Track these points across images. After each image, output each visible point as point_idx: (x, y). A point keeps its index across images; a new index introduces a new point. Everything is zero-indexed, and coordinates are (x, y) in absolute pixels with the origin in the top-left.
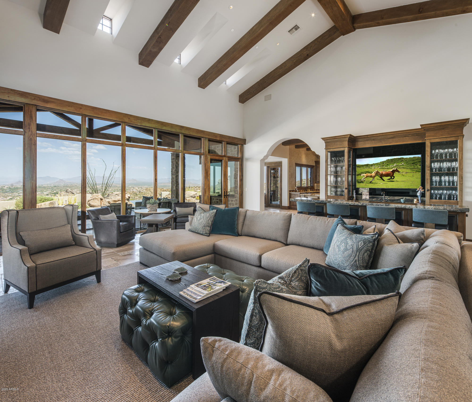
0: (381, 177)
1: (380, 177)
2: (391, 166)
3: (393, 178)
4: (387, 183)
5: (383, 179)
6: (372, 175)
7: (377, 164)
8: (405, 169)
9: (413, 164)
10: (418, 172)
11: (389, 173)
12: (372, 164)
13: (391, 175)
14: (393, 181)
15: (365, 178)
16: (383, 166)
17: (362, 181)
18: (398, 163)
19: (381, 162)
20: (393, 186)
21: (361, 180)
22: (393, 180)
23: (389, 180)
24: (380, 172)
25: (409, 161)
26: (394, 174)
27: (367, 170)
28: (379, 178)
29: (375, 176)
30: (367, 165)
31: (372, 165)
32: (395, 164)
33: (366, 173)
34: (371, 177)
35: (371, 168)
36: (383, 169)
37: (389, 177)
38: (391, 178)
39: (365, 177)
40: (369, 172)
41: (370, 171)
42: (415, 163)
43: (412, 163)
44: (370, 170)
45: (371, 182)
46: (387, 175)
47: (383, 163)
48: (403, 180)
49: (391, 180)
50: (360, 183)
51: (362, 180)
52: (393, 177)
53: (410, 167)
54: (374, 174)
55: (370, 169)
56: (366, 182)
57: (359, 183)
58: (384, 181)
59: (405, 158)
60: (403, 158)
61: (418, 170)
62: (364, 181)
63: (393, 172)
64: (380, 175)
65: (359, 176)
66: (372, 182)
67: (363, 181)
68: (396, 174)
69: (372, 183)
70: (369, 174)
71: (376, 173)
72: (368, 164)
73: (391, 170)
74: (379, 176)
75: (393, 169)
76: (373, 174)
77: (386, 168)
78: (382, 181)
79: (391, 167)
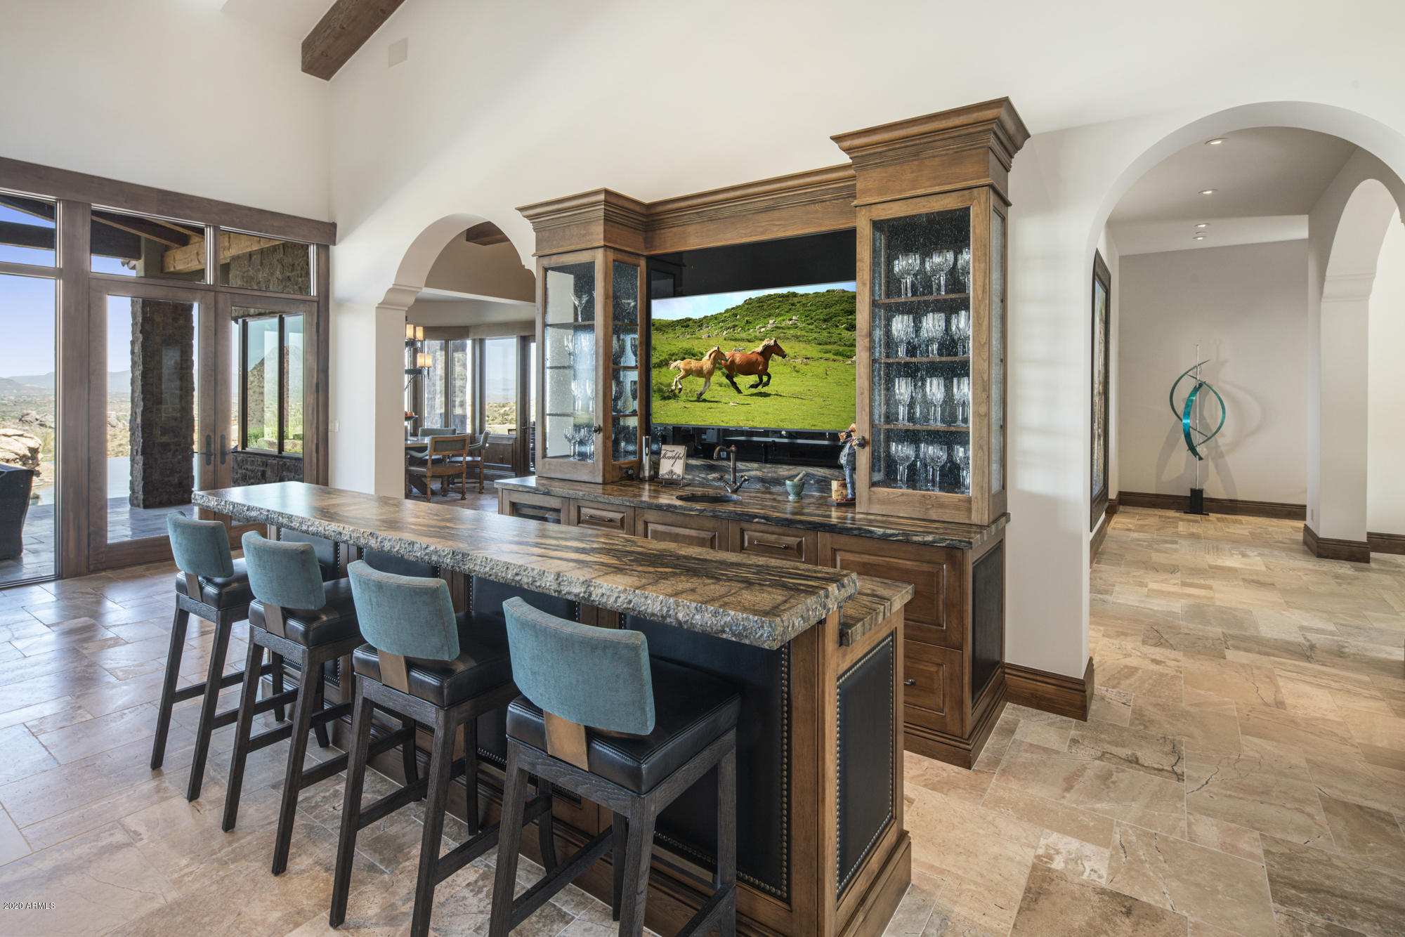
0: (730, 377)
1: (727, 377)
2: (758, 329)
3: (767, 384)
4: (750, 400)
5: (734, 384)
6: (702, 368)
7: (715, 317)
8: (802, 345)
9: (825, 320)
10: (841, 358)
11: (754, 357)
13: (757, 367)
14: (766, 395)
15: (682, 378)
16: (735, 326)
17: (672, 391)
18: (779, 315)
19: (727, 311)
20: (767, 414)
21: (670, 385)
22: (765, 389)
23: (754, 391)
24: (727, 354)
25: (813, 308)
26: (770, 362)
27: (684, 343)
28: (726, 381)
29: (711, 373)
30: (685, 323)
31: (701, 323)
32: (771, 322)
33: (683, 359)
34: (699, 373)
35: (698, 334)
36: (736, 340)
37: (753, 379)
38: (761, 379)
39: (682, 373)
40: (694, 355)
41: (696, 350)
42: (831, 318)
43: (821, 317)
44: (696, 346)
45: (701, 394)
46: (748, 368)
47: (733, 312)
48: (798, 389)
49: (760, 389)
50: (669, 398)
51: (673, 387)
52: (765, 379)
53: (816, 335)
54: (709, 362)
55: (696, 342)
56: (684, 398)
57: (664, 398)
58: (739, 391)
59: (802, 296)
60: (795, 295)
61: (841, 349)
62: (681, 390)
63: (768, 352)
64: (727, 367)
65: (664, 370)
66: (703, 397)
67: (677, 391)
68: (775, 364)
69: (705, 401)
70: (694, 364)
71: (715, 357)
72: (690, 320)
73: (760, 349)
74: (724, 370)
75: (765, 342)
76: (706, 363)
77: (744, 335)
78: (733, 392)
79: (758, 334)
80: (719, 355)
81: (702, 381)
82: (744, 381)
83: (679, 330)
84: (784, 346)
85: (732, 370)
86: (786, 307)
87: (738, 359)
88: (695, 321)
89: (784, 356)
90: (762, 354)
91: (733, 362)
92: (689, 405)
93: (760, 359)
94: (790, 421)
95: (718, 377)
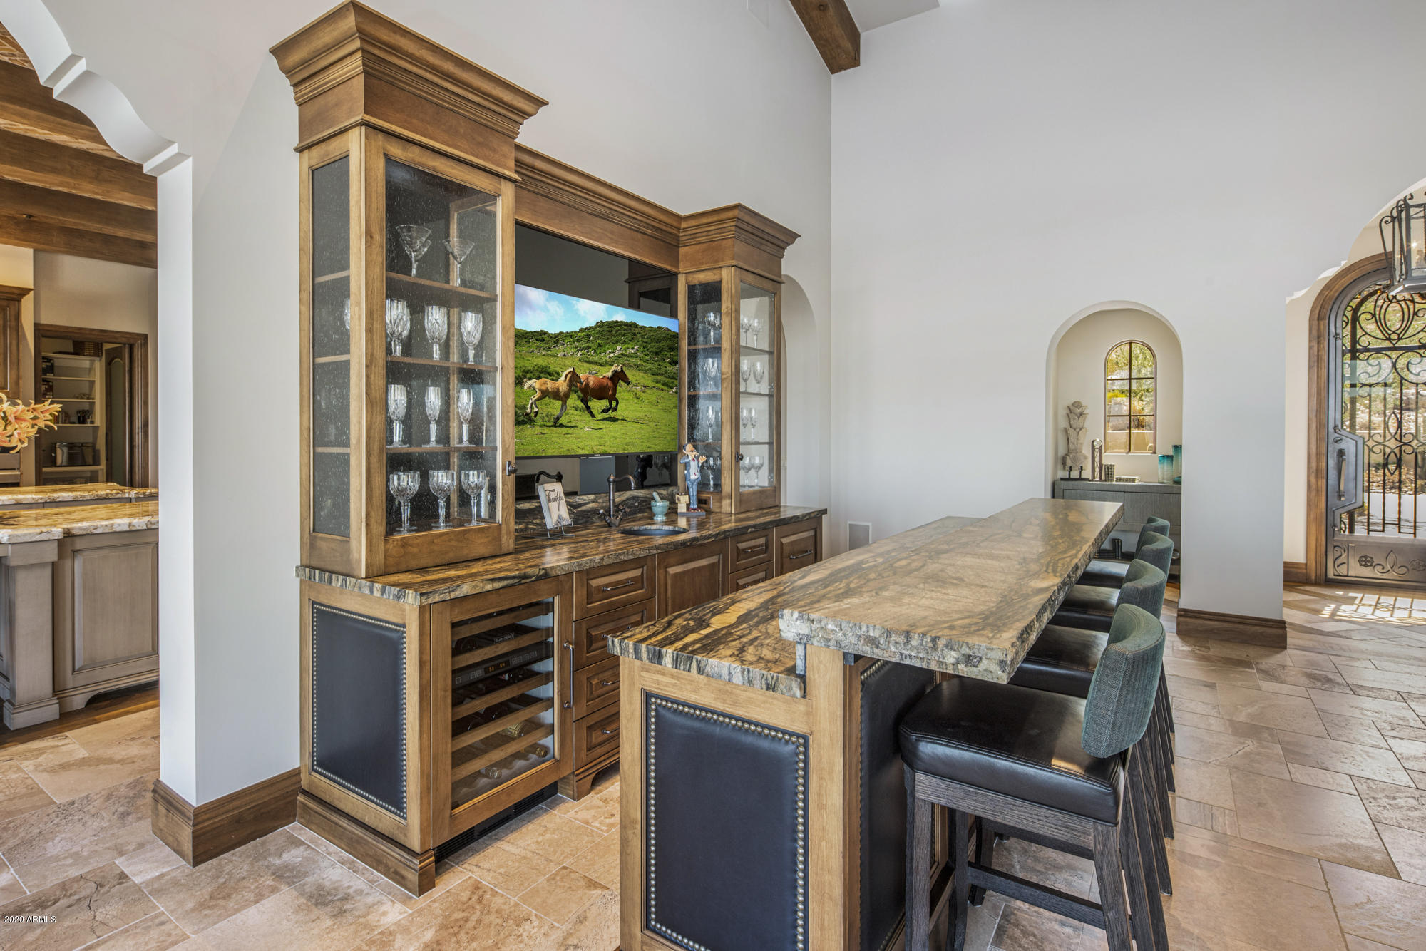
0: (584, 401)
1: (582, 401)
3: (615, 409)
4: (602, 424)
5: (588, 408)
6: (558, 389)
7: (570, 335)
8: (641, 374)
9: (657, 354)
10: (666, 388)
11: (605, 381)
12: (556, 336)
13: (606, 391)
14: (614, 420)
15: (538, 400)
16: (589, 348)
17: (527, 414)
18: (624, 343)
19: (581, 330)
20: (616, 438)
24: (583, 376)
25: (649, 340)
26: (618, 388)
28: (580, 405)
29: (567, 396)
31: (558, 339)
32: (618, 348)
33: (539, 378)
34: (556, 395)
35: (553, 351)
36: (589, 362)
37: (604, 404)
38: (611, 404)
39: (538, 394)
40: (550, 374)
41: (552, 368)
42: (660, 352)
43: (654, 350)
45: (558, 418)
48: (638, 414)
49: (611, 414)
51: (529, 410)
52: (614, 404)
53: (650, 366)
54: (565, 384)
55: (552, 360)
56: (540, 423)
58: (593, 416)
59: (641, 327)
61: (667, 380)
62: (536, 413)
64: (582, 390)
66: (560, 421)
67: (533, 415)
68: (622, 391)
69: (561, 426)
70: (550, 385)
71: (570, 378)
72: (545, 333)
73: (609, 374)
74: (579, 393)
75: (614, 368)
76: (562, 384)
77: (596, 358)
78: (587, 416)
79: (608, 359)
80: (574, 378)
81: (558, 404)
82: (598, 405)
83: (534, 344)
84: (629, 373)
85: (588, 393)
86: (629, 336)
87: (592, 381)
88: (550, 336)
89: (628, 383)
90: (611, 379)
91: (587, 384)
92: (545, 431)
93: (610, 384)
94: (633, 444)
95: (574, 401)
